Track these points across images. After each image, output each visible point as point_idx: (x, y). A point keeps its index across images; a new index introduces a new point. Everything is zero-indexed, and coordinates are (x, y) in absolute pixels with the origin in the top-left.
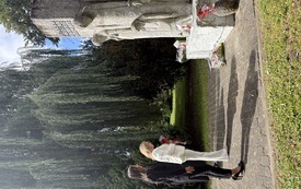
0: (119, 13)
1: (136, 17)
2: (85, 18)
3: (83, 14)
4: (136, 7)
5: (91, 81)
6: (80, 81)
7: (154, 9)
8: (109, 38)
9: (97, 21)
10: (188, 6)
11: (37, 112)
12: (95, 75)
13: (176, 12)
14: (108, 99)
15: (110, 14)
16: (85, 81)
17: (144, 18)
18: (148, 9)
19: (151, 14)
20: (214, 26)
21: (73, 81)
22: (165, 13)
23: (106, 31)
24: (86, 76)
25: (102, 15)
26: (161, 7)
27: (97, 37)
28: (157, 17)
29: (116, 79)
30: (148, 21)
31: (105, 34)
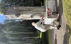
0: (27, 14)
1: (31, 15)
2: (18, 15)
3: (18, 14)
4: (31, 12)
5: (20, 28)
6: (17, 28)
7: (36, 13)
8: (24, 19)
9: (21, 16)
10: (45, 12)
11: (6, 35)
12: (21, 27)
13: (42, 14)
14: (24, 33)
15: (25, 14)
16: (19, 28)
17: (33, 15)
18: (35, 13)
19: (35, 14)
20: (52, 18)
21: (16, 28)
22: (39, 14)
23: (24, 18)
24: (19, 27)
25: (23, 14)
26: (38, 13)
27: (21, 19)
28: (37, 15)
29: (27, 28)
30: (34, 16)
31: (23, 19)
